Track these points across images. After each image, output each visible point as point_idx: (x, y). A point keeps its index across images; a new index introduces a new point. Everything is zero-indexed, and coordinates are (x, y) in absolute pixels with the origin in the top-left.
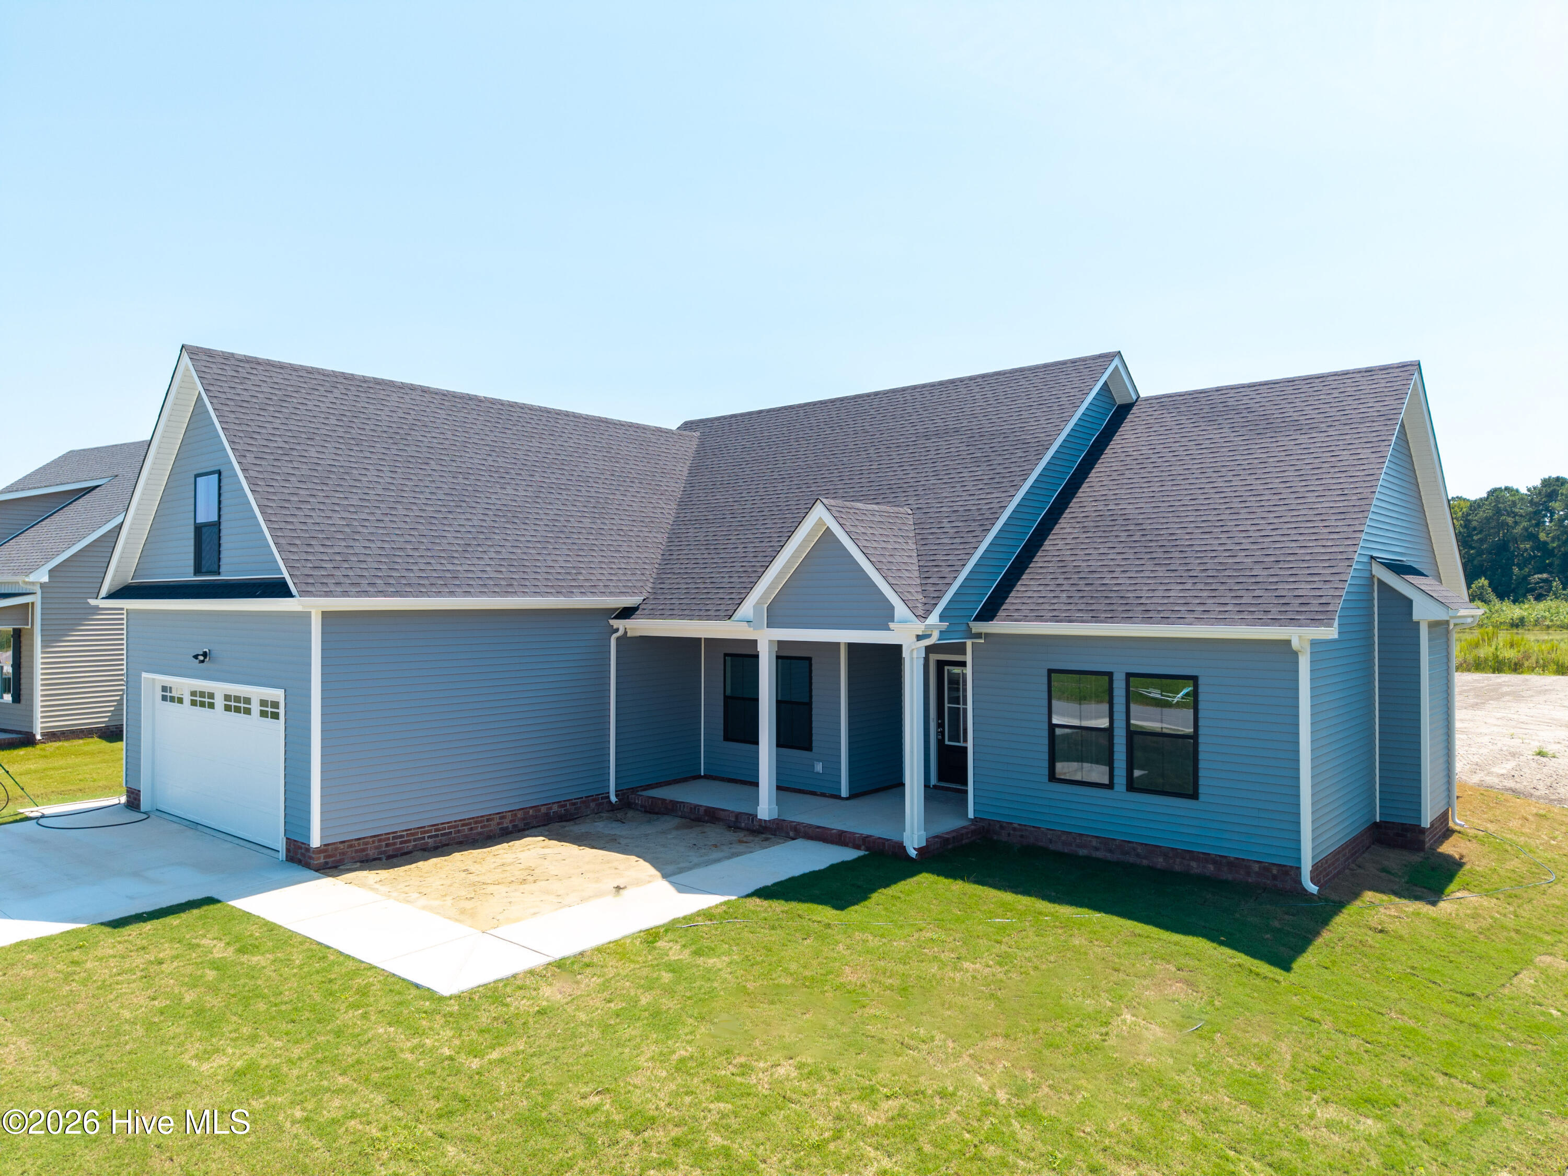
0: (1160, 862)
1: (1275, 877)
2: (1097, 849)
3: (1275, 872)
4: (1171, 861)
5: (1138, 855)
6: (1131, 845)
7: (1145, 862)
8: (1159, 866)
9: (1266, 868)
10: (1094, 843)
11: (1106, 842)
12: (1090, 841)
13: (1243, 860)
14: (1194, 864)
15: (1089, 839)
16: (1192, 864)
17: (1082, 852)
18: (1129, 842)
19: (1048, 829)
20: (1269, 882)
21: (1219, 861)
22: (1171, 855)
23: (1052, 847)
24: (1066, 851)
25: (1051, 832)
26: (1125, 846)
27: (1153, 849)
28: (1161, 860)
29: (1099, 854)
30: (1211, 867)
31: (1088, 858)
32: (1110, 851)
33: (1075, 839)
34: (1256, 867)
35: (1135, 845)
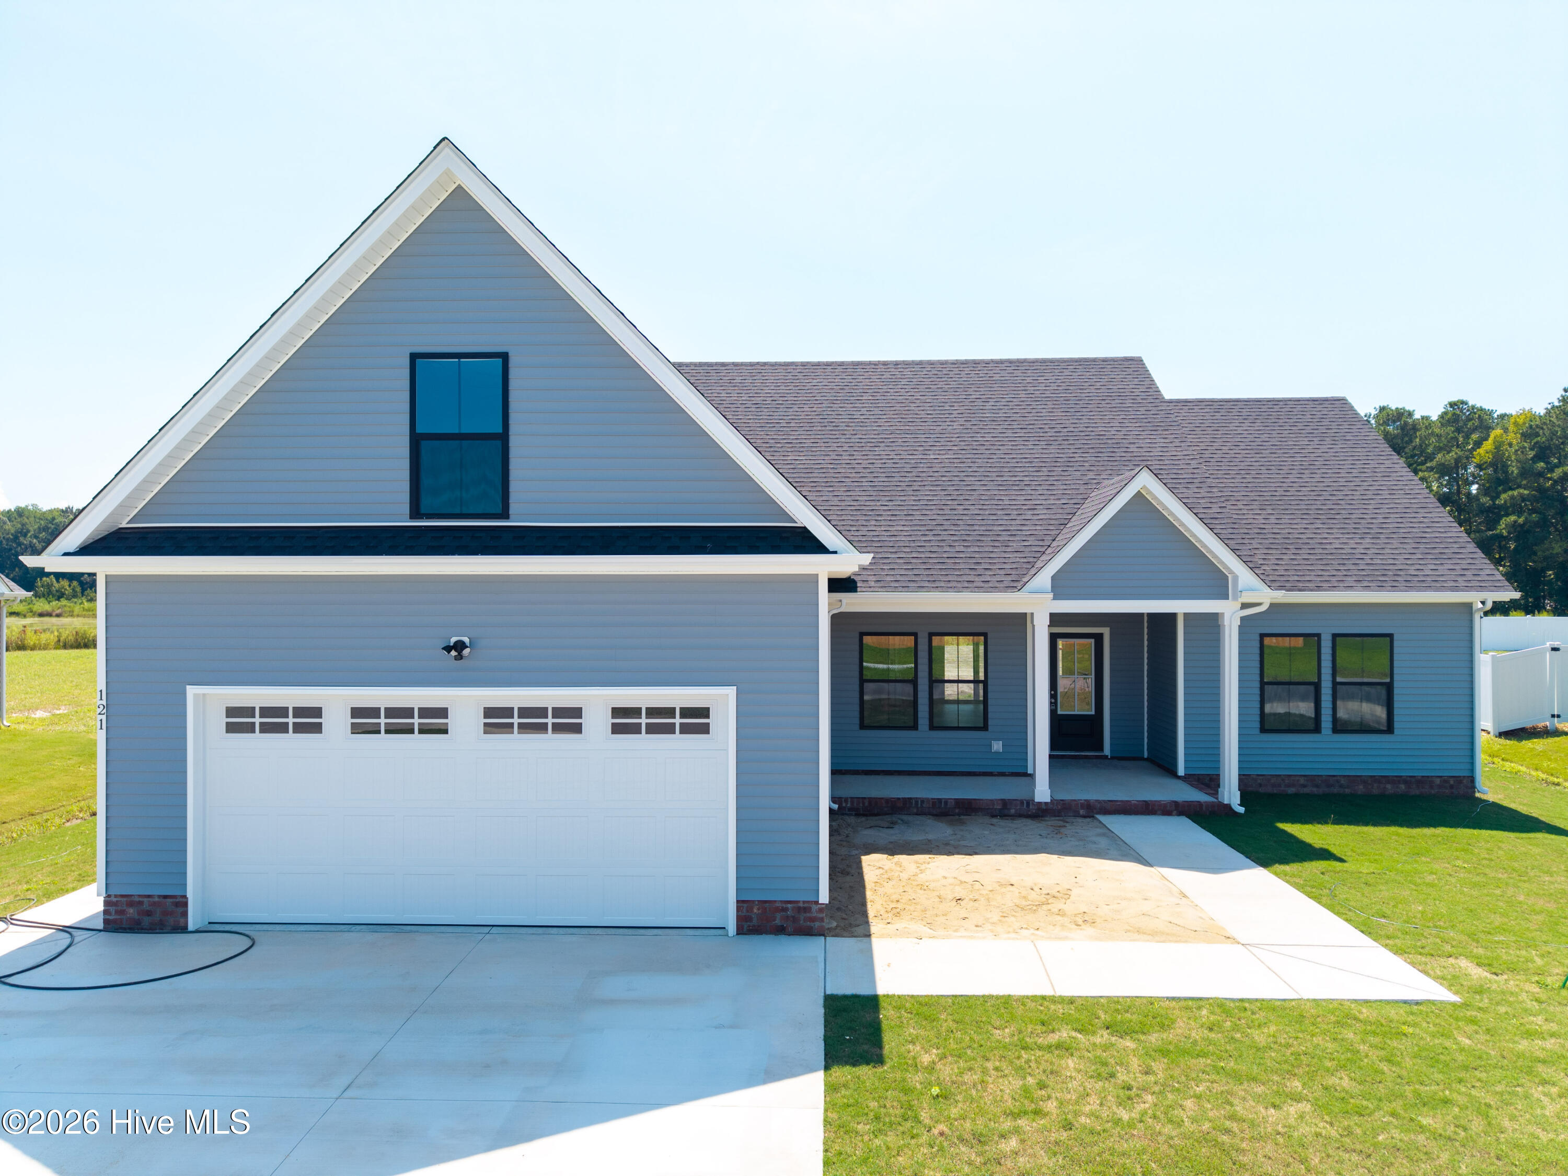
0: (1360, 789)
1: (1452, 787)
2: (1304, 786)
3: (1452, 782)
4: (1370, 787)
5: (1341, 786)
6: (1336, 778)
7: (1347, 791)
8: (1359, 793)
9: (1445, 780)
10: (1302, 781)
11: (1311, 779)
12: (1298, 780)
13: (1428, 777)
14: (1389, 786)
15: (1297, 778)
16: (1387, 786)
17: (1291, 790)
18: (1334, 776)
19: (1258, 775)
20: (1447, 791)
21: (1409, 781)
22: (1369, 782)
23: (1261, 790)
24: (1275, 792)
25: (1261, 777)
26: (1329, 780)
27: (1354, 780)
28: (1361, 787)
29: (1306, 790)
30: (1403, 786)
31: (1296, 795)
32: (1317, 786)
33: (1283, 780)
34: (1438, 781)
35: (1339, 778)
